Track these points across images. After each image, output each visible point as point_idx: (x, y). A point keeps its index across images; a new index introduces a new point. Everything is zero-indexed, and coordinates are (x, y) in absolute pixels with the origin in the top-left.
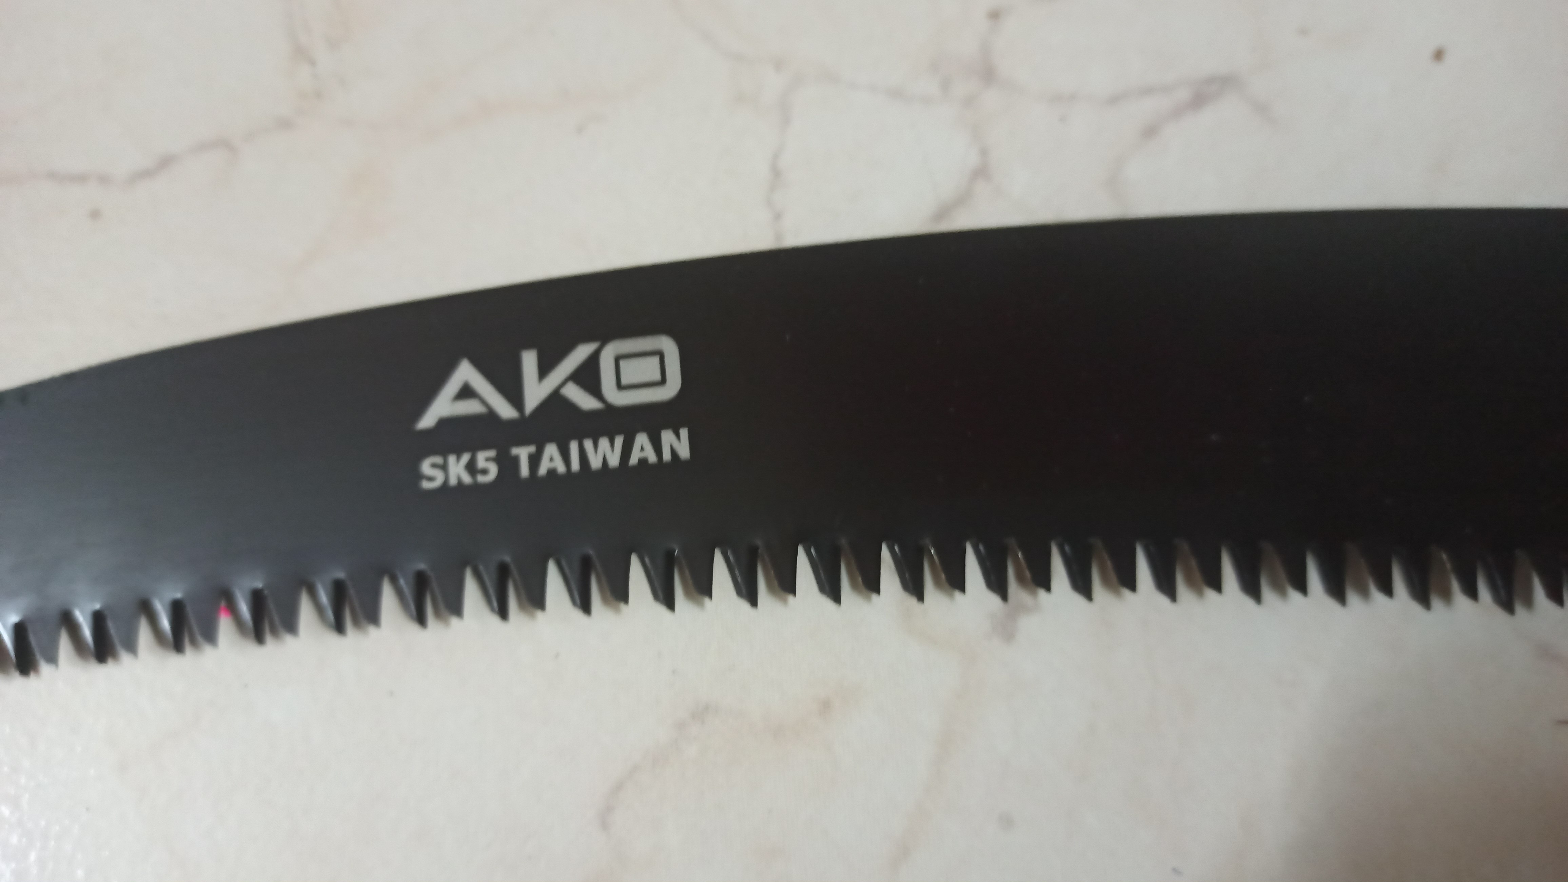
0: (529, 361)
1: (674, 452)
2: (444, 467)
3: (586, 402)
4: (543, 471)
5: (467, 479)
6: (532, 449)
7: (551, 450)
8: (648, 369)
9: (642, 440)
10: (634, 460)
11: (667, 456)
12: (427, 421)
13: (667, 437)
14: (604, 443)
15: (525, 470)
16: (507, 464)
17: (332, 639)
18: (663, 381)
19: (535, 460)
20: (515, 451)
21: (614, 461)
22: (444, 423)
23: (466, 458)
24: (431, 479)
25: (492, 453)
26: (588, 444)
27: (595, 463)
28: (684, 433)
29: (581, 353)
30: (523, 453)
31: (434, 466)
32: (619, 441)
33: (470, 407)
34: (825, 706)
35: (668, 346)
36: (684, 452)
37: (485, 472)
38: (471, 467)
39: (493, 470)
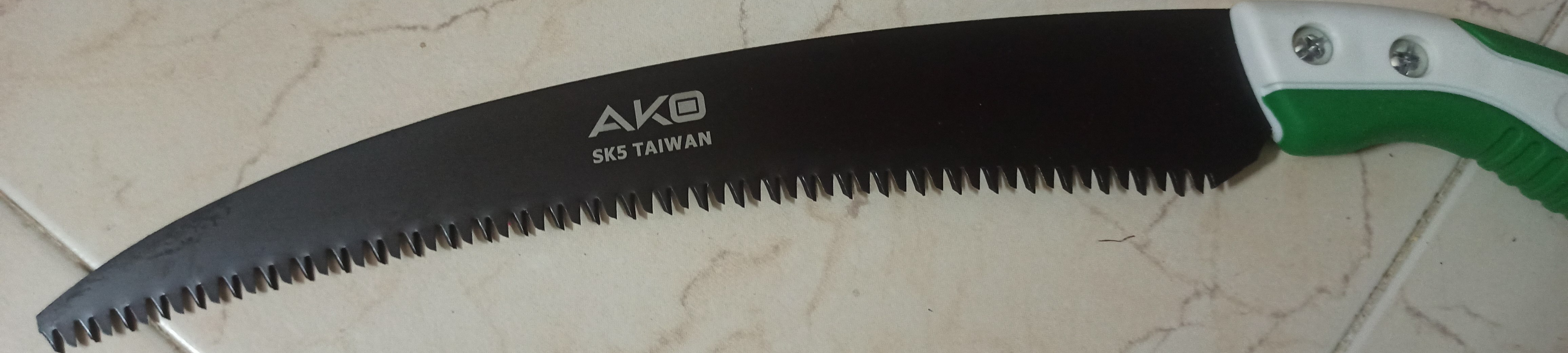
0: (637, 104)
1: (704, 142)
2: (603, 154)
3: (664, 122)
4: (647, 153)
5: (614, 158)
6: (642, 144)
7: (650, 143)
8: (690, 106)
9: (690, 137)
10: (687, 147)
11: (701, 144)
12: (594, 134)
13: (701, 135)
14: (673, 139)
15: (639, 154)
16: (631, 151)
17: (560, 231)
18: (698, 111)
19: (643, 149)
20: (634, 145)
21: (678, 147)
22: (600, 133)
23: (612, 149)
24: (598, 159)
25: (624, 146)
26: (666, 140)
27: (670, 149)
28: (708, 133)
29: (661, 100)
30: (638, 145)
31: (598, 153)
32: (680, 138)
33: (613, 127)
34: (776, 248)
35: (699, 95)
36: (709, 142)
37: (621, 155)
38: (615, 153)
39: (625, 153)
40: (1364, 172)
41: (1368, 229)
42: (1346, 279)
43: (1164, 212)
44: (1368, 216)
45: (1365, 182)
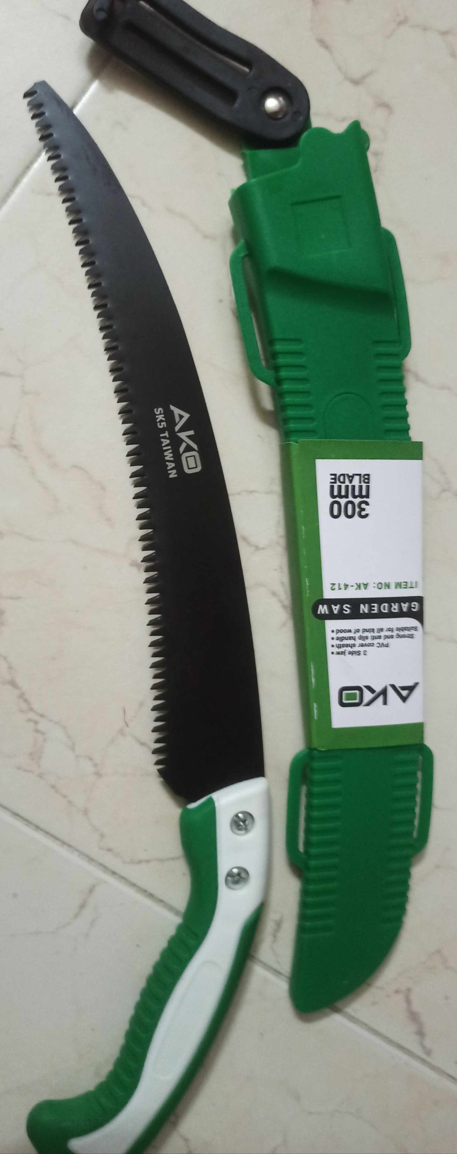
0: (192, 433)
1: (170, 474)
2: (160, 414)
3: (182, 449)
4: (162, 440)
5: (158, 420)
6: (168, 436)
7: (168, 441)
8: (192, 464)
9: (173, 465)
10: (167, 463)
11: (169, 472)
12: (172, 408)
13: (175, 471)
14: (171, 455)
15: (161, 435)
16: (163, 430)
17: (113, 390)
18: (189, 469)
19: (165, 437)
20: (167, 432)
21: (167, 458)
22: (172, 411)
23: (164, 419)
24: (157, 411)
25: (165, 426)
26: (170, 451)
27: (166, 454)
28: (176, 476)
29: (195, 446)
30: (166, 434)
31: (161, 411)
32: (172, 459)
33: (177, 419)
34: (109, 520)
35: (199, 469)
36: (171, 476)
37: (160, 425)
38: (161, 421)
39: (161, 427)
40: (173, 859)
41: (140, 862)
42: (110, 850)
43: (143, 744)
44: (148, 861)
45: (168, 859)
